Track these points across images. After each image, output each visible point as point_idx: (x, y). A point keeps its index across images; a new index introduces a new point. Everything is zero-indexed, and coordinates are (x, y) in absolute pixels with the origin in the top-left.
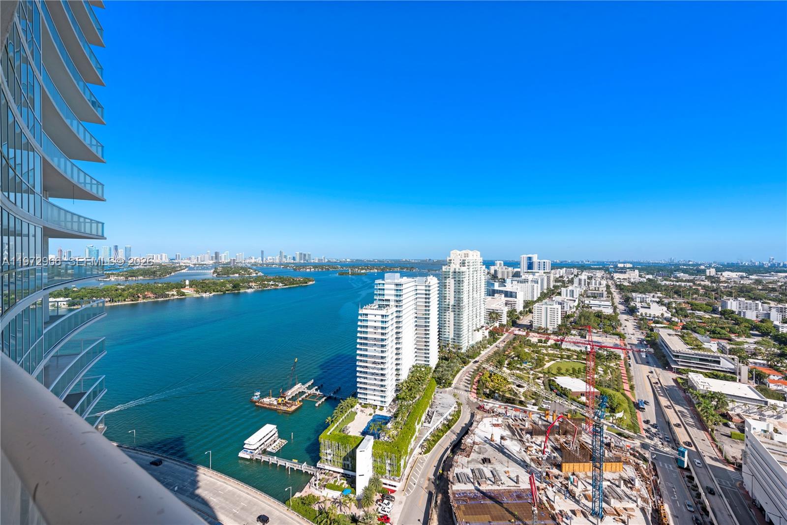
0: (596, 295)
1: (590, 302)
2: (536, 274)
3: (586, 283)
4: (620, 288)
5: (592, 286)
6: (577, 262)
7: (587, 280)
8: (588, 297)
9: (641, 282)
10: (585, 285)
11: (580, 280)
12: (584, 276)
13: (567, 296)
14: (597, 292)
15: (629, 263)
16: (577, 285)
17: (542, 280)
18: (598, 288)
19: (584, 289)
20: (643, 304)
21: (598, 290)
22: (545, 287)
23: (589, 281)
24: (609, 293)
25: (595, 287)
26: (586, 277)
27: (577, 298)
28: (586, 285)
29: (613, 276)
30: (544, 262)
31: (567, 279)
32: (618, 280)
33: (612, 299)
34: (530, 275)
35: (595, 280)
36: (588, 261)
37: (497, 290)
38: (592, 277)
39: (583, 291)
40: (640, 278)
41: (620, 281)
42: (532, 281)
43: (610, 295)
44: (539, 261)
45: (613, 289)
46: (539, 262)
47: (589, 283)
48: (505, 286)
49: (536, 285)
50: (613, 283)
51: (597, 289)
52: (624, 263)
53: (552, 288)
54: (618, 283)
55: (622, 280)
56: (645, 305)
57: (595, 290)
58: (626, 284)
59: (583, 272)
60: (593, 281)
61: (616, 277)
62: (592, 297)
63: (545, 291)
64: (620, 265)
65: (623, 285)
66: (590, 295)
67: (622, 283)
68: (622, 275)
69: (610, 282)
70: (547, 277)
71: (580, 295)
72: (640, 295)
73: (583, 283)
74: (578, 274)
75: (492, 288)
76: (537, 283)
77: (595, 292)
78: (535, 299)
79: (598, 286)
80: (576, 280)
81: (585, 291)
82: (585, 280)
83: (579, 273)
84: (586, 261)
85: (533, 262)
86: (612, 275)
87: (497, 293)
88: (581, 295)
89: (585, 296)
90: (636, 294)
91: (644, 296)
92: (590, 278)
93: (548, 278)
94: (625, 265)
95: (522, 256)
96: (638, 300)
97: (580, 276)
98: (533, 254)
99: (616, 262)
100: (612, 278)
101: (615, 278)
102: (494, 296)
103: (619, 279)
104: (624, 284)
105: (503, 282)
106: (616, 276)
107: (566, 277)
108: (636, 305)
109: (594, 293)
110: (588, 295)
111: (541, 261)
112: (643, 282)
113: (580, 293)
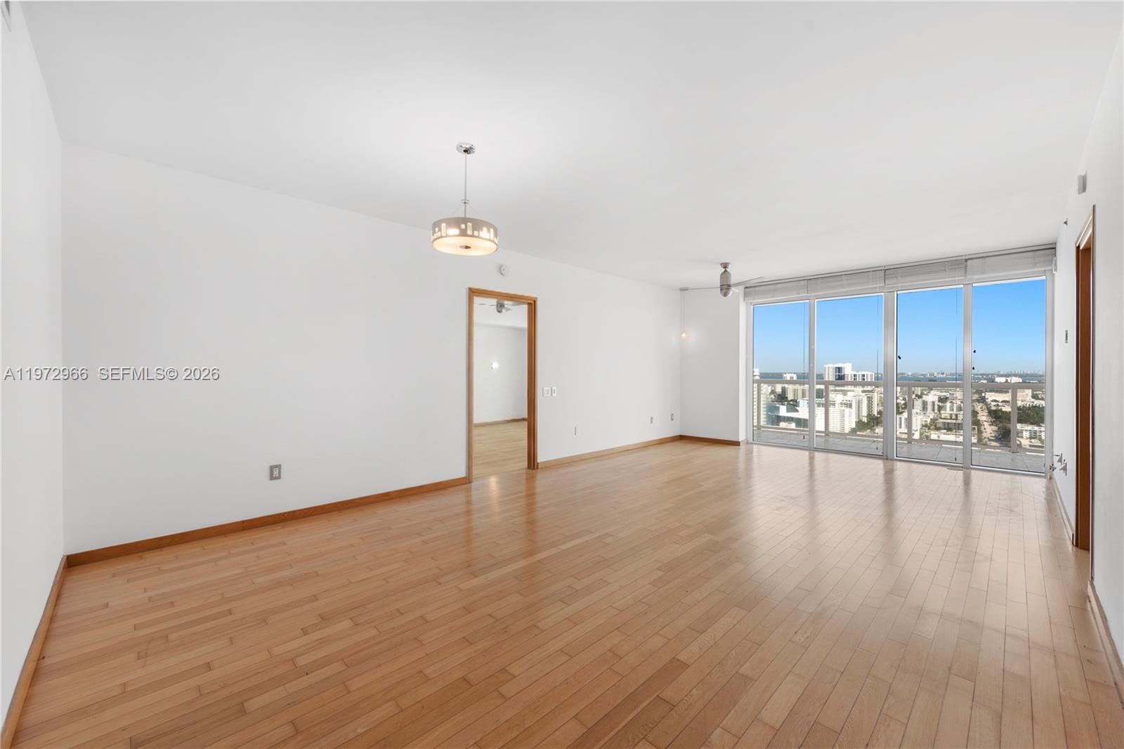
0: (951, 426)
1: (939, 437)
2: (849, 393)
3: (936, 407)
4: (997, 416)
5: (946, 413)
6: (922, 375)
7: (937, 403)
8: (938, 429)
9: (1036, 406)
10: (933, 410)
11: (925, 404)
12: (932, 397)
13: (900, 427)
14: (954, 421)
15: (1016, 375)
16: (918, 411)
17: (859, 403)
18: (956, 415)
19: (932, 417)
20: (1032, 440)
21: (956, 419)
22: (865, 412)
23: (940, 404)
24: (977, 423)
25: (951, 415)
26: (936, 399)
27: (916, 431)
28: (936, 411)
29: (984, 397)
30: (864, 376)
31: (903, 402)
32: (995, 403)
33: (980, 432)
34: (838, 396)
35: (951, 402)
36: (943, 374)
37: (784, 417)
38: (946, 399)
39: (929, 420)
40: (1033, 400)
41: (998, 405)
42: (841, 404)
43: (976, 427)
44: (855, 373)
45: (983, 417)
46: (855, 375)
47: (940, 408)
48: (797, 411)
49: (847, 410)
50: (984, 407)
51: (954, 417)
52: (1007, 376)
53: (876, 415)
54: (994, 408)
55: (1000, 404)
56: (1036, 442)
57: (951, 419)
58: (1007, 409)
59: (932, 390)
60: (948, 404)
61: (990, 399)
62: (945, 429)
63: (865, 420)
64: (998, 380)
65: (1001, 410)
66: (941, 425)
67: (1000, 408)
68: (1001, 394)
69: (978, 407)
70: (868, 398)
71: (923, 426)
72: (1030, 427)
73: (929, 407)
74: (922, 394)
75: (776, 414)
76: (850, 406)
77: (949, 421)
78: (847, 430)
79: (955, 412)
80: (918, 403)
81: (933, 421)
82: (933, 403)
83: (925, 393)
84: (938, 374)
85: (844, 375)
86: (983, 395)
87: (784, 421)
88: (926, 426)
89: (932, 428)
90: (1023, 425)
91: (1036, 428)
92: (943, 400)
93: (870, 400)
94: (1009, 379)
95: (827, 366)
96: (1026, 434)
97: (925, 398)
98: (844, 363)
99: (992, 375)
100: (983, 400)
101: (989, 401)
102: (779, 425)
103: (995, 401)
104: (1004, 409)
105: (793, 405)
106: (990, 397)
107: (901, 398)
108: (1021, 442)
109: (948, 423)
110: (938, 426)
111: (858, 374)
112: (1039, 407)
113: (924, 423)
